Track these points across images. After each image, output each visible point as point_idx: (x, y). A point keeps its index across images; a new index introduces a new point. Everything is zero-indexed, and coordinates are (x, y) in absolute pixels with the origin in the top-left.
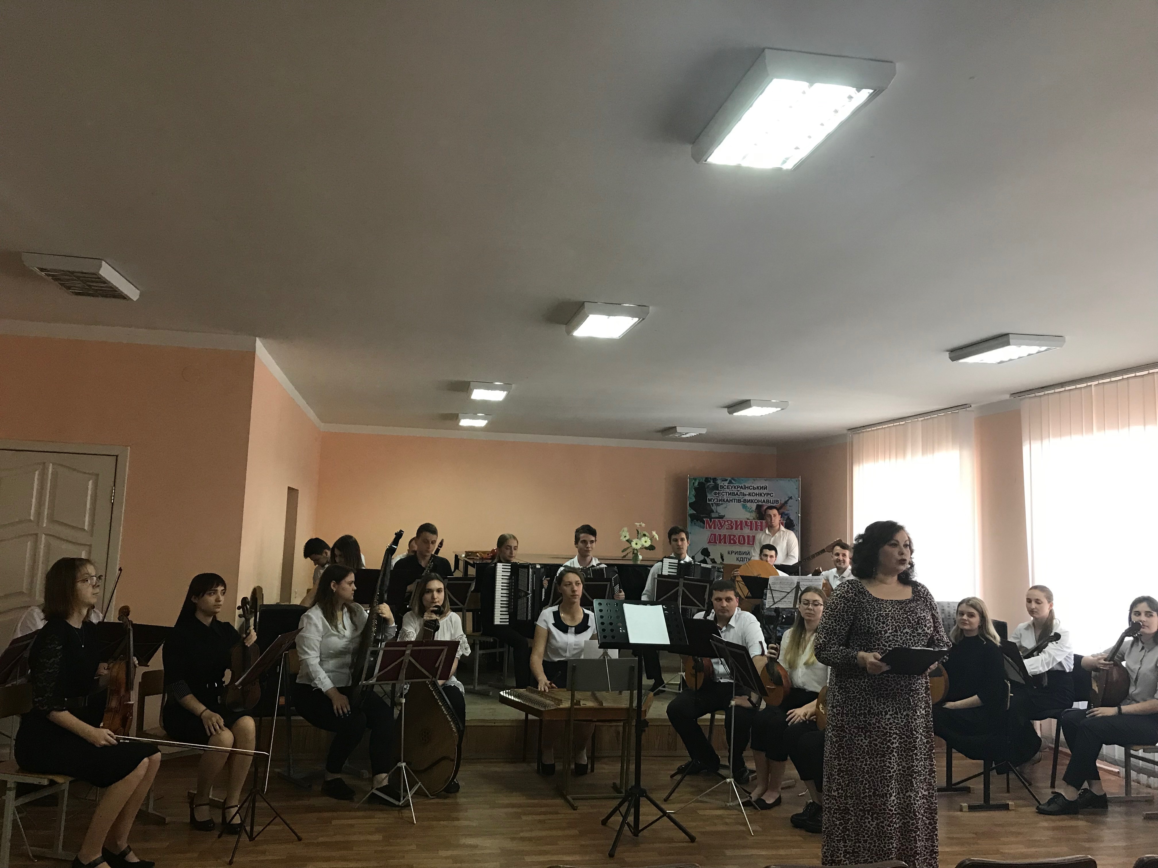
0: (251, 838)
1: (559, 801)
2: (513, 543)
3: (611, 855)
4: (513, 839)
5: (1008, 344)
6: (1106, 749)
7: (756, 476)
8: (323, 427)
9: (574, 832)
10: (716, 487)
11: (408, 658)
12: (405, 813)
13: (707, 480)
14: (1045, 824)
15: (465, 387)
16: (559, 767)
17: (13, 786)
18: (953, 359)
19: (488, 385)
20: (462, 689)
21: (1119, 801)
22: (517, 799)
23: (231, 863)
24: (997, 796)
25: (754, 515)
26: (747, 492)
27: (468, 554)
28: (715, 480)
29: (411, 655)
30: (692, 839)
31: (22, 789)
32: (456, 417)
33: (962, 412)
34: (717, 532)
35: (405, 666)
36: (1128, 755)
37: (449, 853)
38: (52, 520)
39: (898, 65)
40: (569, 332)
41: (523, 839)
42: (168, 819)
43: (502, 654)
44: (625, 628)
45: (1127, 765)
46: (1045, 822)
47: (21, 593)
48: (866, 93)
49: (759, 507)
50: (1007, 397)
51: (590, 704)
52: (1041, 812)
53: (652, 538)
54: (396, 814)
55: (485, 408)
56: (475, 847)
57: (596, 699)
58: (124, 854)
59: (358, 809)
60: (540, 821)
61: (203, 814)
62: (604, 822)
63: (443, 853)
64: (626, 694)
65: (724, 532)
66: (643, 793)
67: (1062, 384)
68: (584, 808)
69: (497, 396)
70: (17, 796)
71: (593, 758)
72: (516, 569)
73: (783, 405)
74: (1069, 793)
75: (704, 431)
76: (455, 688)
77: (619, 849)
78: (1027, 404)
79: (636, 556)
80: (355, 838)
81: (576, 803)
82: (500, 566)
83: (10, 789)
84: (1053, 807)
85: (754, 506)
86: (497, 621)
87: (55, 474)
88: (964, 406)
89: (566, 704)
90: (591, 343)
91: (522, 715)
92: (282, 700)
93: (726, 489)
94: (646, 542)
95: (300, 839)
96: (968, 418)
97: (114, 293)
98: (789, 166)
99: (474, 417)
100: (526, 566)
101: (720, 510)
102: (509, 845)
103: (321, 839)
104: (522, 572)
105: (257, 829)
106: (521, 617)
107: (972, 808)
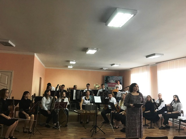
0: (33, 134)
1: (84, 128)
2: (76, 86)
4: (76, 134)
5: (155, 55)
6: (170, 119)
8: (46, 68)
9: (86, 133)
12: (59, 130)
13: (108, 76)
14: (160, 131)
15: (69, 61)
16: (83, 122)
18: (147, 57)
19: (73, 61)
20: (68, 110)
21: (171, 127)
22: (77, 127)
23: (30, 138)
24: (153, 126)
25: (115, 82)
26: (114, 78)
27: (69, 88)
29: (60, 104)
32: (67, 66)
33: (148, 66)
34: (109, 85)
35: (59, 106)
36: (173, 120)
37: (66, 136)
38: (1, 83)
39: (138, 11)
40: (86, 53)
41: (78, 134)
42: (20, 131)
43: (75, 104)
44: (94, 100)
45: (173, 121)
46: (160, 130)
48: (133, 15)
50: (155, 64)
51: (89, 112)
52: (160, 129)
53: (99, 86)
54: (57, 130)
55: (72, 65)
56: (70, 135)
57: (89, 111)
58: (12, 137)
59: (51, 129)
60: (80, 131)
61: (25, 130)
62: (91, 131)
63: (65, 136)
64: (94, 110)
65: (110, 85)
66: (97, 126)
67: (163, 62)
68: (87, 129)
69: (74, 63)
71: (89, 121)
72: (77, 91)
73: (120, 65)
74: (164, 126)
75: (107, 69)
76: (67, 110)
77: (93, 135)
78: (158, 65)
79: (96, 89)
80: (50, 134)
81: (86, 128)
82: (74, 90)
84: (161, 128)
86: (74, 99)
87: (1, 75)
88: (148, 65)
89: (85, 112)
90: (89, 54)
91: (78, 114)
92: (39, 112)
93: (111, 78)
94: (98, 86)
95: (41, 134)
96: (149, 67)
97: (11, 45)
98: (121, 27)
99: (70, 66)
100: (78, 90)
101: (110, 81)
102: (76, 135)
103: (45, 134)
104: (78, 91)
106: (78, 98)
107: (149, 128)
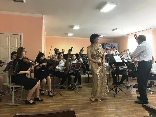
0: (54, 96)
3: (115, 97)
7: (111, 43)
8: (47, 36)
10: (105, 45)
11: (75, 66)
13: (104, 44)
17: (14, 87)
23: (52, 100)
25: (111, 49)
26: (110, 45)
28: (105, 44)
29: (76, 65)
30: (125, 94)
31: (16, 88)
35: (75, 67)
38: (11, 46)
40: (100, 11)
47: (7, 58)
49: (112, 47)
54: (75, 91)
58: (38, 98)
59: (68, 91)
61: (43, 92)
66: (117, 87)
70: (15, 89)
73: (122, 29)
75: (105, 35)
77: (115, 95)
80: (70, 95)
83: (14, 88)
85: (111, 47)
87: (10, 38)
95: (61, 96)
96: (151, 31)
99: (71, 33)
103: (65, 96)
105: (55, 94)
